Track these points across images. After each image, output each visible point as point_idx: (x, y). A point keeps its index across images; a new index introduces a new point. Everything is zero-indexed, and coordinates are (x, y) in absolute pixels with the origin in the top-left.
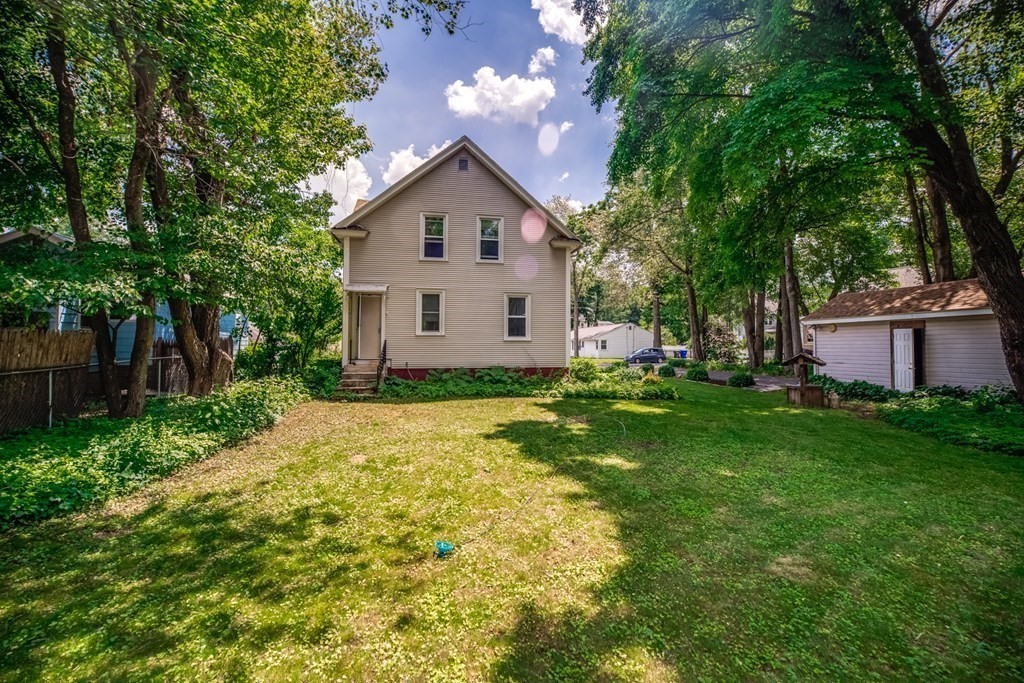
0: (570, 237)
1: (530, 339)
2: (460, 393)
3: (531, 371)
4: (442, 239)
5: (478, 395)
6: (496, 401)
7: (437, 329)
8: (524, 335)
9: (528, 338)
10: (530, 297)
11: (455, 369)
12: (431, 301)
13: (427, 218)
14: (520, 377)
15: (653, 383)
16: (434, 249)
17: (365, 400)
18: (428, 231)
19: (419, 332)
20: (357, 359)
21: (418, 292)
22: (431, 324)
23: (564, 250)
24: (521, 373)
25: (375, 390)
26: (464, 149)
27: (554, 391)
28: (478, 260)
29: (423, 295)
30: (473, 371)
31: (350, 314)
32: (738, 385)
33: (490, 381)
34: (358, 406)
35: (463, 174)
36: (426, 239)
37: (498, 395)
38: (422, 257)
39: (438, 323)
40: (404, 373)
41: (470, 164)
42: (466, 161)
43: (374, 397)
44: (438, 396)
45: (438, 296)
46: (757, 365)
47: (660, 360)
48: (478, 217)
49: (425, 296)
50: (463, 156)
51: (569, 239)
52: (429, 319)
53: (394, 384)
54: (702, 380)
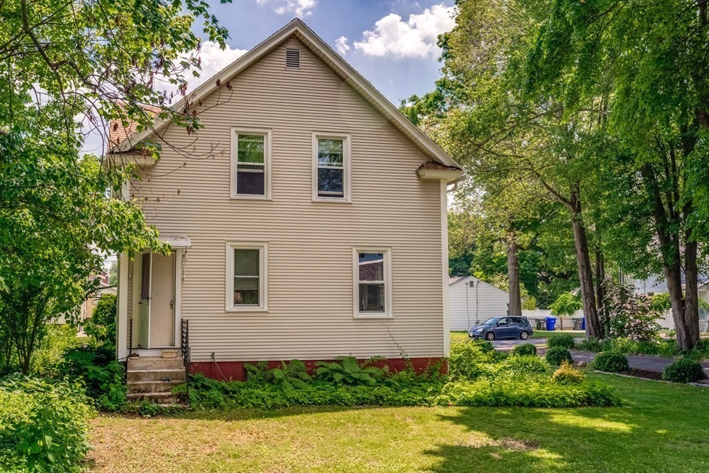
0: (447, 164)
1: (391, 316)
2: (307, 401)
3: (397, 364)
4: (262, 167)
5: (335, 404)
6: (366, 413)
7: (256, 302)
8: (382, 309)
9: (388, 313)
10: (389, 253)
11: (287, 362)
12: (247, 259)
13: (241, 136)
14: (385, 375)
15: (575, 380)
16: (251, 182)
17: (172, 413)
18: (242, 156)
19: (230, 306)
20: (140, 347)
21: (228, 244)
22: (247, 294)
23: (437, 182)
24: (386, 368)
25: (183, 398)
26: (294, 37)
27: (444, 397)
28: (315, 197)
29: (236, 250)
30: (310, 365)
31: (130, 279)
32: (682, 380)
33: (344, 381)
34: (162, 422)
35: (293, 71)
36: (239, 166)
37: (362, 403)
38: (234, 193)
39: (257, 291)
40: (212, 369)
41: (304, 59)
42: (298, 53)
43: (184, 409)
44: (274, 406)
45: (258, 251)
46: (690, 346)
47: (524, 335)
48: (314, 134)
49: (238, 252)
50: (292, 46)
51: (445, 167)
52: (244, 287)
53: (204, 386)
54: (620, 371)
